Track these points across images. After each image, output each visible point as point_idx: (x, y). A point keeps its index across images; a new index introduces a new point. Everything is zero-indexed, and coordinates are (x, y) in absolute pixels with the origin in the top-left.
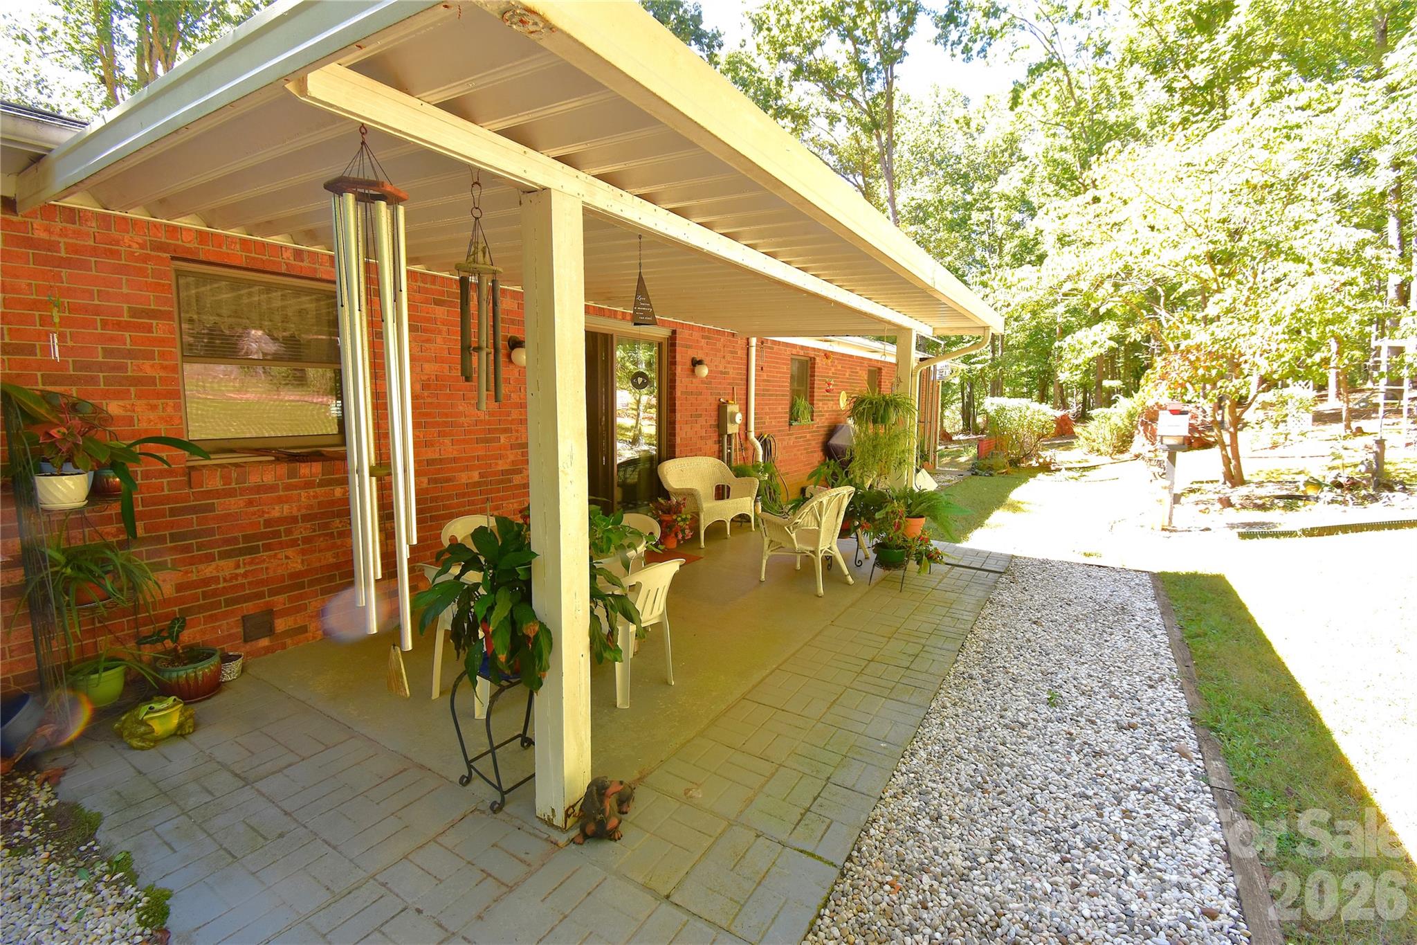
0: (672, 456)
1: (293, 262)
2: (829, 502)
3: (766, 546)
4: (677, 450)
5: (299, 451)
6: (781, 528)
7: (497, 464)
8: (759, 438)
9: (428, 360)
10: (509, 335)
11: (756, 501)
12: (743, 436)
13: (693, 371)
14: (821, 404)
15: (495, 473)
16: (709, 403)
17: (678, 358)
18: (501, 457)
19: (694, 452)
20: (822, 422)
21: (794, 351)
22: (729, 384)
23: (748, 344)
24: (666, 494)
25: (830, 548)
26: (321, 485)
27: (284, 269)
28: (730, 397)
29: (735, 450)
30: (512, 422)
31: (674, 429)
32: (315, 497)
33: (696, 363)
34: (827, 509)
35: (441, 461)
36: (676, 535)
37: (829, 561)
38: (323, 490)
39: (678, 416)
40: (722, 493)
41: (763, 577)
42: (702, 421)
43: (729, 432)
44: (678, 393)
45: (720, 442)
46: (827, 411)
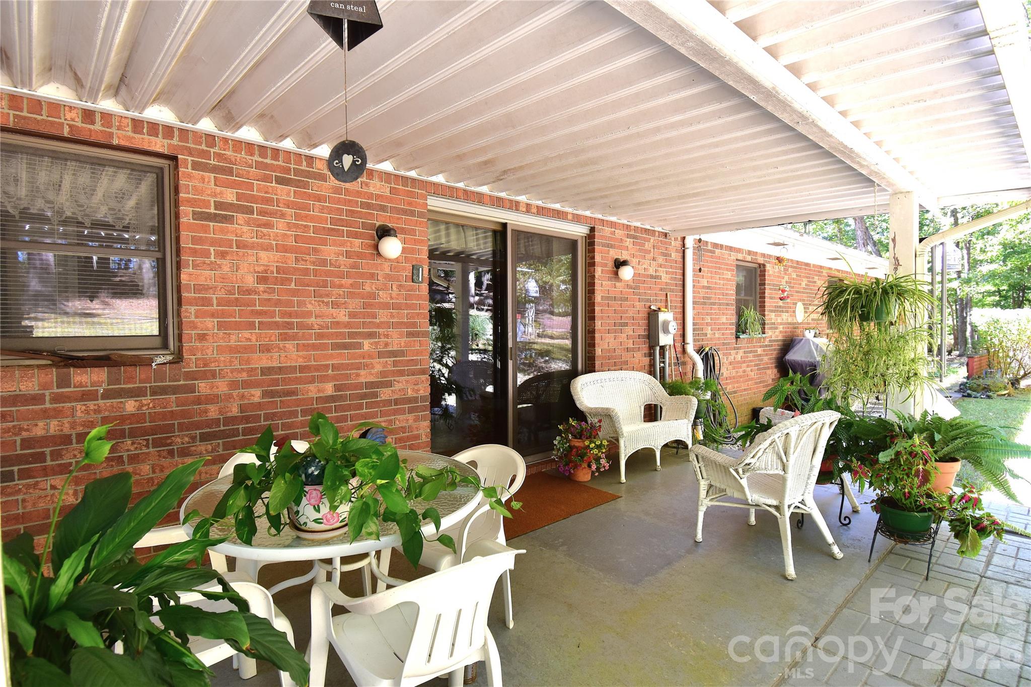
0: (590, 368)
1: (79, 124)
2: (799, 437)
3: (703, 493)
4: (598, 363)
5: (86, 354)
6: (724, 469)
7: (358, 375)
8: (699, 351)
9: (267, 248)
10: (378, 224)
11: (695, 425)
12: (679, 349)
13: (616, 274)
14: (773, 315)
15: (358, 386)
16: (637, 309)
17: (598, 258)
18: (366, 366)
19: (619, 365)
20: (775, 335)
21: (740, 256)
22: (661, 290)
23: (684, 245)
24: (580, 415)
25: (802, 502)
26: (107, 395)
27: (66, 132)
28: (663, 304)
29: (670, 365)
30: (379, 326)
31: (593, 338)
32: (97, 411)
33: (619, 264)
34: (796, 448)
35: (280, 370)
36: (589, 466)
37: (800, 521)
38: (109, 402)
39: (598, 324)
40: (652, 413)
41: (700, 537)
42: (629, 330)
43: (661, 343)
44: (598, 298)
45: (651, 355)
46: (781, 324)
